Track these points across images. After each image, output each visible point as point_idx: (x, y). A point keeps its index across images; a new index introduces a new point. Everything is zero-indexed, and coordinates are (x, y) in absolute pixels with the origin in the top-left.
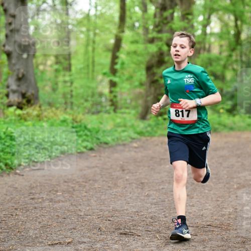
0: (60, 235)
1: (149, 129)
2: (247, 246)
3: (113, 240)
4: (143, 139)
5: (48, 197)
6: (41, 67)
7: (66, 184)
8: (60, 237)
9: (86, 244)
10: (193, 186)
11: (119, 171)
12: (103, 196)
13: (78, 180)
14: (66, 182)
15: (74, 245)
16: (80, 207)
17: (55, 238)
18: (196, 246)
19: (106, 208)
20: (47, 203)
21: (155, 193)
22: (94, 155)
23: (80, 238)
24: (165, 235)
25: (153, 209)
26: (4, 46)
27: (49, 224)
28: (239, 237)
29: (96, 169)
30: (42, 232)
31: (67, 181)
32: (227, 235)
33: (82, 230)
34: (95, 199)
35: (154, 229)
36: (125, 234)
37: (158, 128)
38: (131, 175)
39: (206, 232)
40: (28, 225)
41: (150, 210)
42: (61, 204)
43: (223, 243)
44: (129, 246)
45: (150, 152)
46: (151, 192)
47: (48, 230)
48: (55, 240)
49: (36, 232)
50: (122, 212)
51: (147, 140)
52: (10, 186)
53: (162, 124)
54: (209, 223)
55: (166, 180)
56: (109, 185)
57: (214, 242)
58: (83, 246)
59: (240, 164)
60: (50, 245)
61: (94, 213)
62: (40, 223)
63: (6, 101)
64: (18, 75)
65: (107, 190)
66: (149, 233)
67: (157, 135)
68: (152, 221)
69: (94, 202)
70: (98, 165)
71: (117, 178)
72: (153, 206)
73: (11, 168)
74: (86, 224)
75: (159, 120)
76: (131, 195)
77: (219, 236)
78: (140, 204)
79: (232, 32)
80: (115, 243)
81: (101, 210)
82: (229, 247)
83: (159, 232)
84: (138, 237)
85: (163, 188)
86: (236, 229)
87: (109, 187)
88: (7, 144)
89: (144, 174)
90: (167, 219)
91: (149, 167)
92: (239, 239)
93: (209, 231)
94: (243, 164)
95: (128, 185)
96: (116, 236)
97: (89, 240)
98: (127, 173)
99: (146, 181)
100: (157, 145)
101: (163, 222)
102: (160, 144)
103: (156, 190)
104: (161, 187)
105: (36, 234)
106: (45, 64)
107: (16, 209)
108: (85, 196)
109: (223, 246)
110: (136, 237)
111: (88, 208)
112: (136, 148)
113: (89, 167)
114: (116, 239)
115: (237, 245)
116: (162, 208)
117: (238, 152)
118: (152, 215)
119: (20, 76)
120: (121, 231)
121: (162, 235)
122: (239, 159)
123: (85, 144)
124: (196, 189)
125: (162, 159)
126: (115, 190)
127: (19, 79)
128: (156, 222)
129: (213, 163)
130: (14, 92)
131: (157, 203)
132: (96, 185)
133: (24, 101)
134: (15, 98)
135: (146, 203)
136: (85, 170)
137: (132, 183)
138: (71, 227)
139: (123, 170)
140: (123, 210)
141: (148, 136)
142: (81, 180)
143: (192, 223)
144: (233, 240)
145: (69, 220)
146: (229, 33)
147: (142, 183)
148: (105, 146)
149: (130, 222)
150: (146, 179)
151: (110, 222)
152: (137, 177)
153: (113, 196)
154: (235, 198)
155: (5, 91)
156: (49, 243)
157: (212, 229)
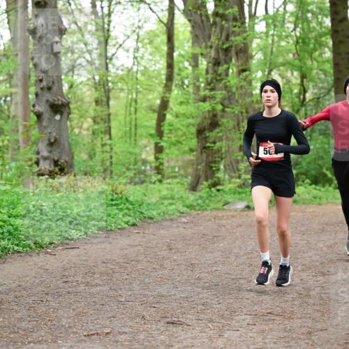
0: (98, 324)
1: (200, 201)
2: (313, 338)
3: (159, 330)
4: (194, 212)
5: (83, 280)
6: (76, 131)
7: (104, 265)
8: (98, 326)
9: (127, 335)
10: (251, 267)
11: (165, 250)
12: (147, 279)
13: (119, 261)
14: (104, 263)
15: (113, 336)
16: (120, 292)
17: (91, 328)
18: (254, 338)
19: (150, 293)
20: (81, 288)
21: (207, 275)
22: (136, 231)
23: (120, 328)
24: (219, 325)
25: (205, 294)
26: (34, 106)
27: (85, 311)
28: (304, 327)
29: (140, 248)
30: (76, 321)
31: (106, 261)
32: (291, 324)
33: (123, 318)
34: (138, 282)
35: (206, 317)
36: (173, 323)
37: (210, 200)
38: (179, 254)
39: (266, 321)
40: (61, 312)
41: (201, 296)
42: (98, 288)
43: (285, 334)
44: (176, 337)
45: (202, 228)
46: (203, 275)
47: (84, 318)
48: (91, 330)
49: (70, 321)
50: (169, 298)
51: (198, 214)
52: (40, 268)
53: (215, 195)
54: (269, 311)
55: (220, 261)
56: (154, 266)
57: (275, 333)
58: (123, 337)
59: (305, 242)
60: (85, 336)
61: (136, 299)
62: (74, 310)
63: (36, 169)
64: (49, 140)
65: (152, 272)
66: (200, 322)
67: (209, 208)
68: (204, 308)
69: (136, 286)
70: (141, 243)
71: (163, 258)
72: (205, 291)
73: (41, 247)
74: (127, 312)
75: (212, 192)
76: (179, 279)
77: (281, 326)
78: (190, 288)
79: (296, 91)
80: (161, 334)
81: (145, 296)
82: (293, 339)
83: (211, 321)
84: (189, 327)
85: (216, 270)
86: (300, 318)
87: (154, 268)
88: (36, 218)
89: (194, 254)
90: (221, 305)
91: (200, 245)
92: (305, 329)
93: (270, 320)
94: (308, 242)
95: (176, 267)
96: (161, 326)
97: (131, 330)
98: (175, 253)
99: (197, 262)
100: (210, 220)
101: (217, 310)
102: (213, 220)
103: (208, 273)
104: (214, 269)
105: (69, 323)
106: (81, 127)
107: (46, 294)
108: (126, 279)
109: (285, 337)
110: (186, 326)
111: (129, 293)
112: (184, 223)
113: (130, 246)
114: (162, 329)
115: (302, 337)
116: (215, 293)
117: (303, 229)
118: (203, 301)
119: (52, 141)
120: (168, 320)
121: (215, 324)
122: (304, 237)
123: (127, 219)
124: (254, 271)
125: (215, 236)
126: (160, 273)
127: (51, 144)
128: (208, 309)
129: (274, 241)
130: (45, 159)
131: (209, 287)
132: (139, 267)
133: (57, 169)
134: (45, 166)
135: (197, 287)
136: (126, 249)
137: (181, 264)
138: (110, 315)
139: (171, 249)
140: (170, 296)
141: (199, 210)
142: (121, 261)
143: (250, 311)
144: (297, 330)
145: (107, 307)
146: (292, 91)
147: (192, 264)
148: (150, 221)
149: (178, 309)
150: (196, 259)
151: (154, 309)
152: (186, 257)
153: (159, 280)
154: (300, 282)
155: (34, 157)
156: (85, 333)
157: (272, 318)
